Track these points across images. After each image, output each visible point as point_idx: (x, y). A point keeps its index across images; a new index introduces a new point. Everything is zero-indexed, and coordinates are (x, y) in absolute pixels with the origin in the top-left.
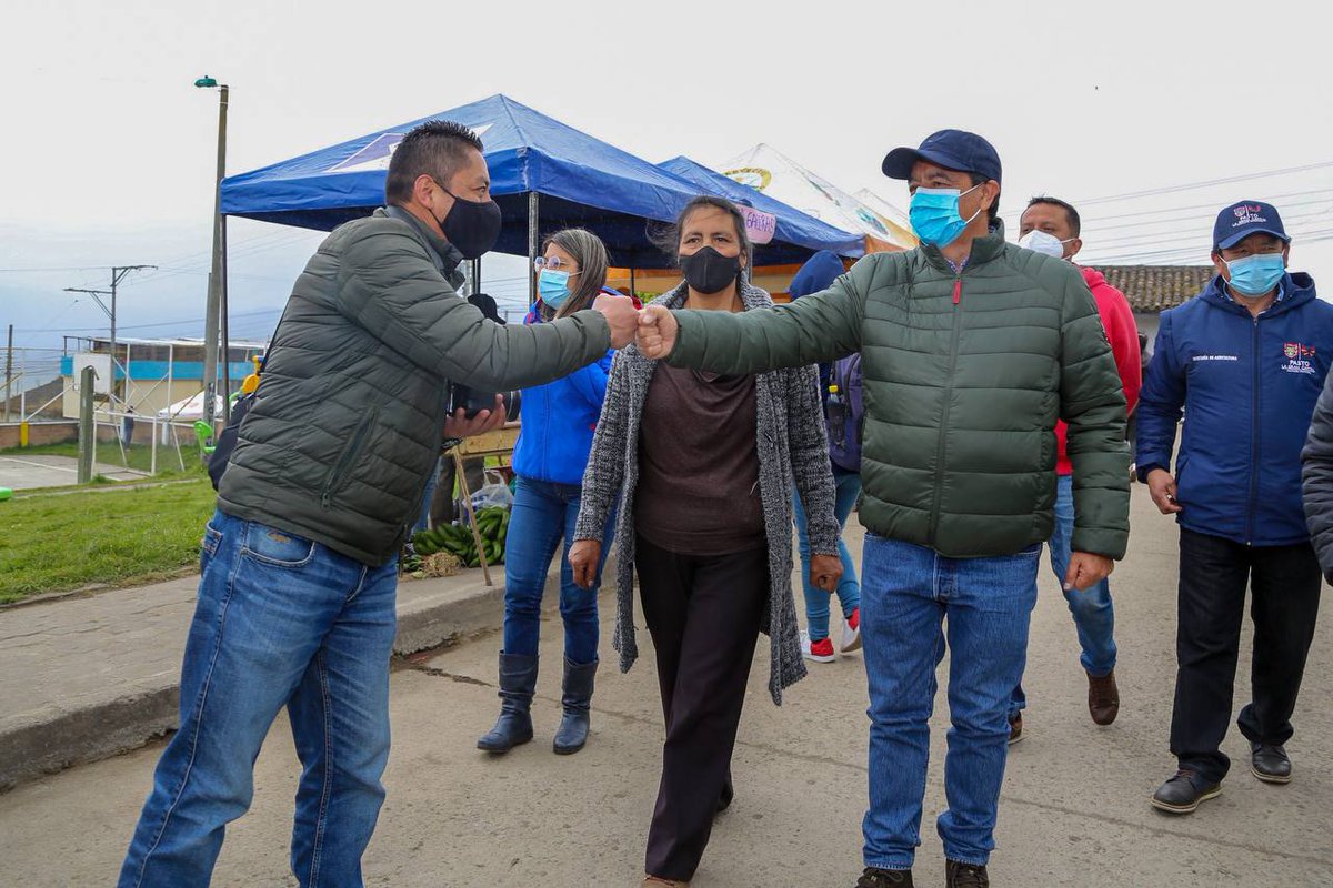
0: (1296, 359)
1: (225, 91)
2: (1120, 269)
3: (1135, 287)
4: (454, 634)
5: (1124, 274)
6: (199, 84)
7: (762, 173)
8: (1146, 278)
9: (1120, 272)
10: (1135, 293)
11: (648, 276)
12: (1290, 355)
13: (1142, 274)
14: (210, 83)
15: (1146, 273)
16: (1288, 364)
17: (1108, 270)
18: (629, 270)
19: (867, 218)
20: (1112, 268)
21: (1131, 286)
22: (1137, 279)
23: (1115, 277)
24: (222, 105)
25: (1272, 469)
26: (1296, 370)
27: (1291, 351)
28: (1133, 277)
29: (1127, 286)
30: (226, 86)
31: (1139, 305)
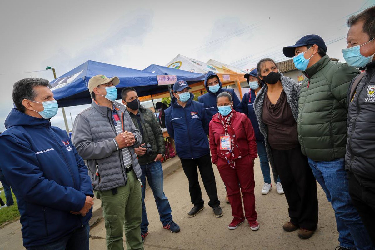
0: (194, 115)
1: (53, 69)
2: (284, 62)
3: (289, 65)
4: (98, 219)
5: (286, 63)
6: (47, 69)
7: (180, 62)
8: (291, 62)
9: (284, 63)
10: (289, 67)
11: (156, 96)
12: (192, 115)
13: (290, 62)
14: (50, 68)
15: (291, 61)
16: (192, 117)
17: (281, 63)
18: (150, 96)
19: (210, 67)
20: (282, 62)
21: (288, 66)
22: (289, 63)
23: (283, 64)
24: (54, 73)
25: (193, 141)
26: (194, 118)
27: (192, 114)
28: (288, 63)
29: (287, 66)
30: (53, 68)
31: (291, 70)
